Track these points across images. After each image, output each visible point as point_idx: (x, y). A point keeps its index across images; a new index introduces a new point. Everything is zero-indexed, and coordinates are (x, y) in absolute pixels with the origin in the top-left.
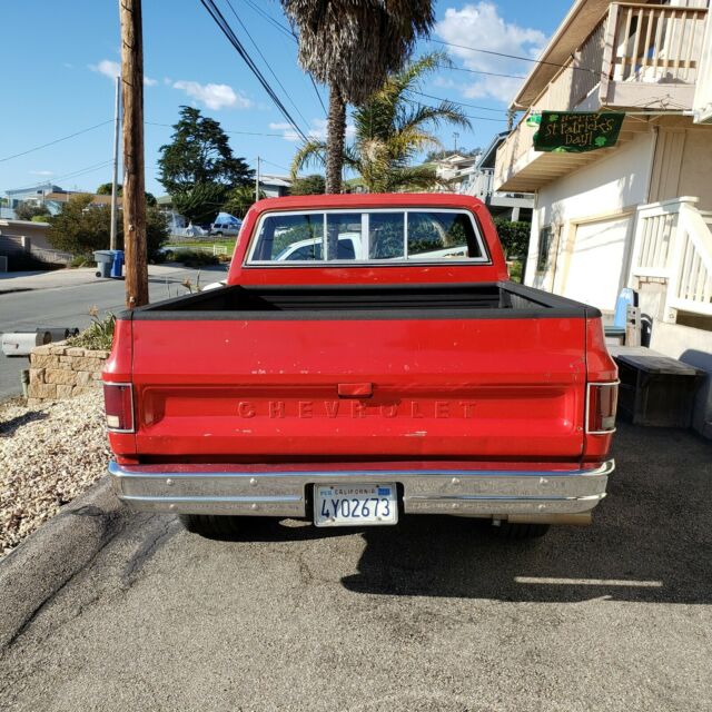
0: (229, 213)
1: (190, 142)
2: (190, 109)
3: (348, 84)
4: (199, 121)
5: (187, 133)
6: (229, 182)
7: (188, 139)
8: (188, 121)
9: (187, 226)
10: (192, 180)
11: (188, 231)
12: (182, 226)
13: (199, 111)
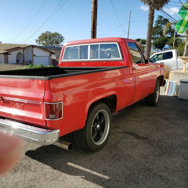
0: (168, 45)
1: (159, 26)
2: (160, 16)
3: (153, 4)
4: (163, 19)
5: (159, 23)
6: (170, 36)
7: (159, 25)
8: (159, 20)
9: (156, 49)
10: (159, 36)
11: (156, 51)
12: (154, 49)
13: (163, 16)
